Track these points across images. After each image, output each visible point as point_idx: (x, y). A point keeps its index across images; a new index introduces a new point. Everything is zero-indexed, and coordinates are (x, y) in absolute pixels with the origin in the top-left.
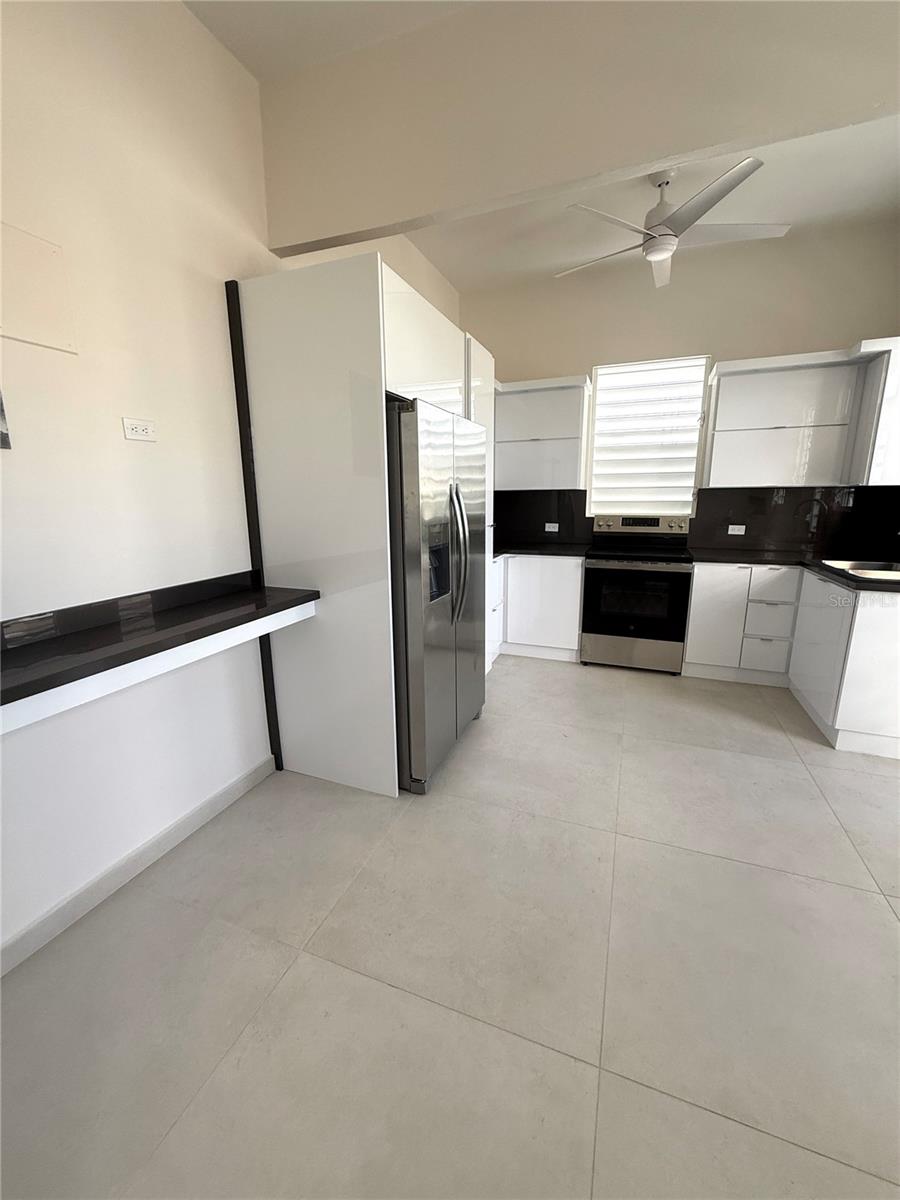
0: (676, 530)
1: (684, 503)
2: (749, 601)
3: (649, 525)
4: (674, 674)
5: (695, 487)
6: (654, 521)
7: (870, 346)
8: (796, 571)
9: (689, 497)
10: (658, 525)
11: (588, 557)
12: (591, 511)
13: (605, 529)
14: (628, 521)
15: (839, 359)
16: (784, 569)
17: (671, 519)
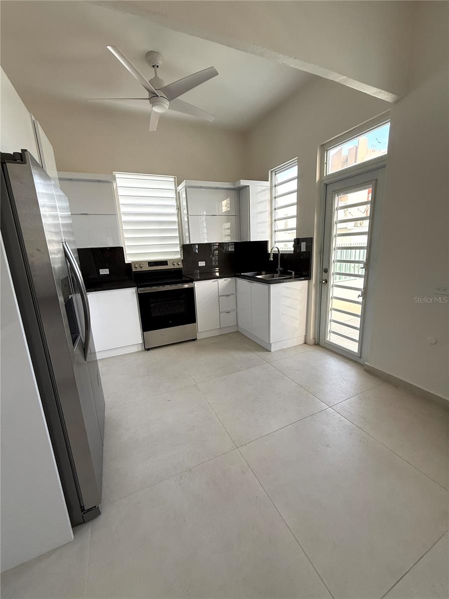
0: (177, 266)
1: (176, 252)
2: (219, 296)
3: (163, 265)
4: (194, 340)
5: (180, 244)
6: (165, 263)
7: (243, 183)
8: (234, 279)
9: (178, 249)
10: (167, 265)
11: (138, 287)
12: (128, 260)
13: (139, 269)
14: (151, 264)
15: (232, 187)
16: (229, 279)
17: (173, 261)
